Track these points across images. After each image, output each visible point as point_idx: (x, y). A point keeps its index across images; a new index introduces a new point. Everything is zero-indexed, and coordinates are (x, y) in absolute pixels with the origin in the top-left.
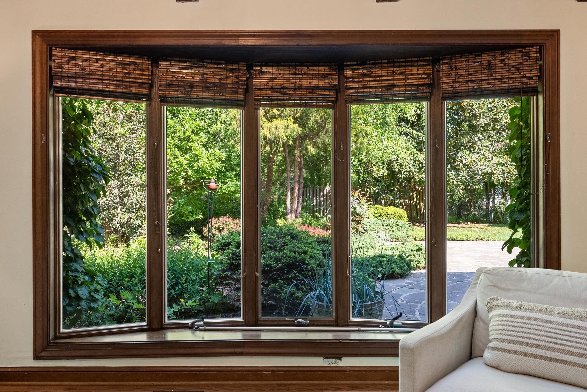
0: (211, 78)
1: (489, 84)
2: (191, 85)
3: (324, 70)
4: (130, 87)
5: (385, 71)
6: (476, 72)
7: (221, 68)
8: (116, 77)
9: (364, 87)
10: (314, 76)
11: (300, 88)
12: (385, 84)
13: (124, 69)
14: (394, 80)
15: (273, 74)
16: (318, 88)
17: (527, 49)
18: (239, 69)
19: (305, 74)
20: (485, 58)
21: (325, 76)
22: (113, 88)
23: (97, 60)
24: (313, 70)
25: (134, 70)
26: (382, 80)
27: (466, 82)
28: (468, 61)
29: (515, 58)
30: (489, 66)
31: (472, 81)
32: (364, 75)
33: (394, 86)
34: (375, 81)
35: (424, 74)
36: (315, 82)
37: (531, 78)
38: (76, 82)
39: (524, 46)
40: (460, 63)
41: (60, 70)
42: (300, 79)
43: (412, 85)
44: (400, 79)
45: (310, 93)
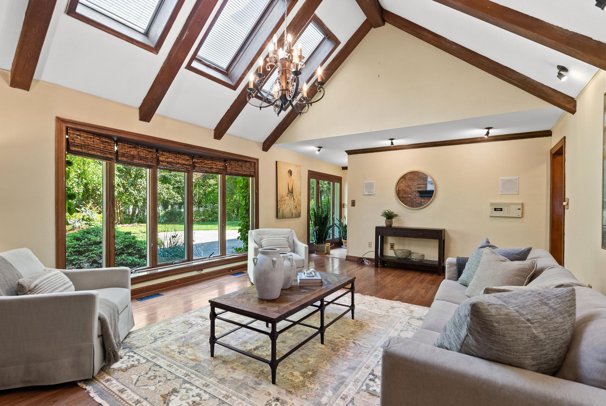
0: (142, 154)
1: (241, 172)
2: (133, 157)
3: (187, 157)
4: (106, 154)
5: (209, 162)
6: (237, 167)
7: (146, 150)
8: (100, 148)
9: (202, 167)
10: (183, 159)
11: (179, 163)
12: (209, 167)
13: (103, 144)
14: (212, 165)
15: (167, 156)
16: (185, 164)
17: (251, 163)
18: (153, 152)
19: (180, 158)
20: (240, 163)
21: (188, 160)
22: (99, 154)
23: (91, 138)
24: (183, 157)
25: (108, 145)
26: (208, 165)
27: (235, 170)
28: (235, 163)
29: (248, 164)
30: (241, 166)
31: (236, 170)
32: (202, 162)
33: (212, 168)
34: (206, 165)
35: (222, 165)
36: (184, 162)
37: (252, 172)
38: (81, 149)
39: (251, 162)
40: (233, 163)
41: (73, 141)
42: (178, 160)
43: (218, 168)
44: (214, 166)
45: (182, 166)
